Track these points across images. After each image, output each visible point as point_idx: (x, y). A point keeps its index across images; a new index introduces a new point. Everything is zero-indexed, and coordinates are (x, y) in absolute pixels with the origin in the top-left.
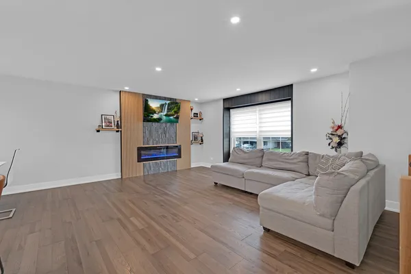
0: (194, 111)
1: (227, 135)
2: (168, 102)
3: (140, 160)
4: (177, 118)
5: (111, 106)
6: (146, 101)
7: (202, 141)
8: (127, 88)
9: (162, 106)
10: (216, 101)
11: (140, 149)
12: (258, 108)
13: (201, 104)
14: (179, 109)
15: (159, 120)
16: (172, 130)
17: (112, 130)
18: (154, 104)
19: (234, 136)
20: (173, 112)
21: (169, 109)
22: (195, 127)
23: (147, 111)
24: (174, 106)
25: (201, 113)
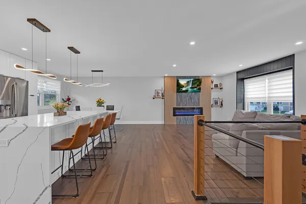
0: (214, 83)
1: (241, 100)
2: (192, 80)
3: (174, 115)
4: (200, 89)
5: (160, 85)
6: (178, 81)
7: (222, 105)
8: (166, 75)
9: (188, 82)
10: (230, 74)
11: (174, 109)
13: (221, 77)
14: (200, 83)
15: (186, 91)
16: (196, 97)
17: (160, 98)
18: (183, 82)
19: (247, 101)
20: (196, 85)
21: (193, 84)
22: (215, 94)
23: (179, 86)
24: (197, 82)
25: (221, 84)
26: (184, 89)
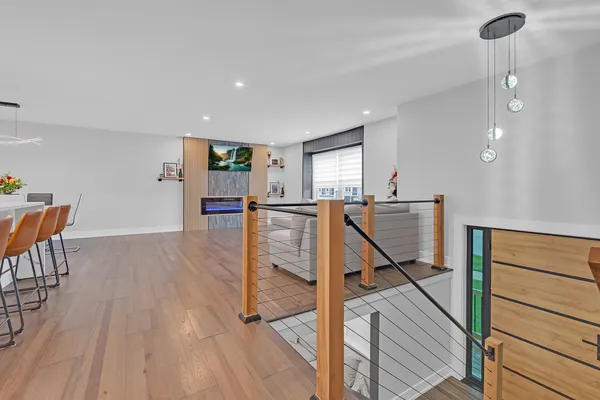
0: (272, 158)
1: (308, 185)
2: (236, 148)
3: (204, 212)
4: (250, 165)
5: (174, 154)
6: (211, 147)
7: (283, 193)
8: (188, 135)
9: (229, 152)
10: (295, 145)
11: (204, 201)
12: (337, 152)
13: (282, 148)
14: (251, 155)
15: (226, 168)
16: (243, 181)
17: (174, 179)
18: (220, 151)
19: (316, 187)
20: (243, 159)
21: (238, 156)
22: (273, 176)
23: (213, 158)
24: (245, 153)
25: (281, 159)
26: (222, 164)
